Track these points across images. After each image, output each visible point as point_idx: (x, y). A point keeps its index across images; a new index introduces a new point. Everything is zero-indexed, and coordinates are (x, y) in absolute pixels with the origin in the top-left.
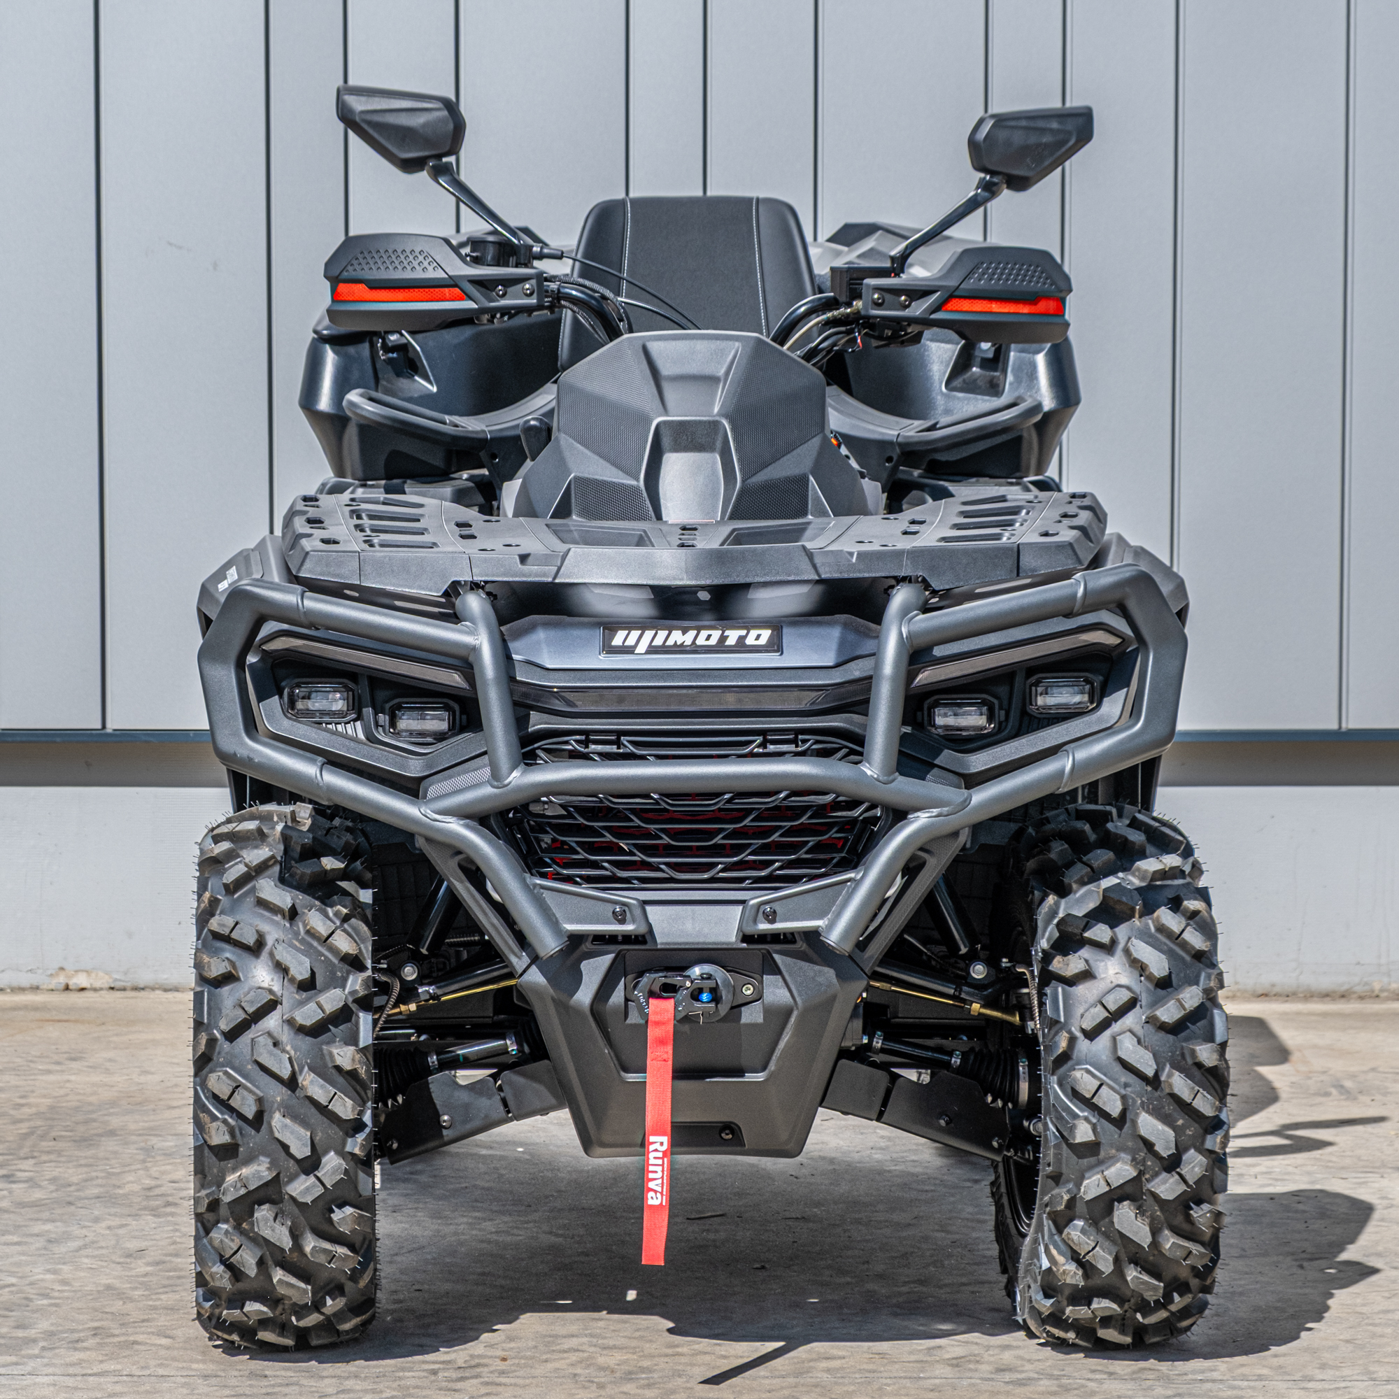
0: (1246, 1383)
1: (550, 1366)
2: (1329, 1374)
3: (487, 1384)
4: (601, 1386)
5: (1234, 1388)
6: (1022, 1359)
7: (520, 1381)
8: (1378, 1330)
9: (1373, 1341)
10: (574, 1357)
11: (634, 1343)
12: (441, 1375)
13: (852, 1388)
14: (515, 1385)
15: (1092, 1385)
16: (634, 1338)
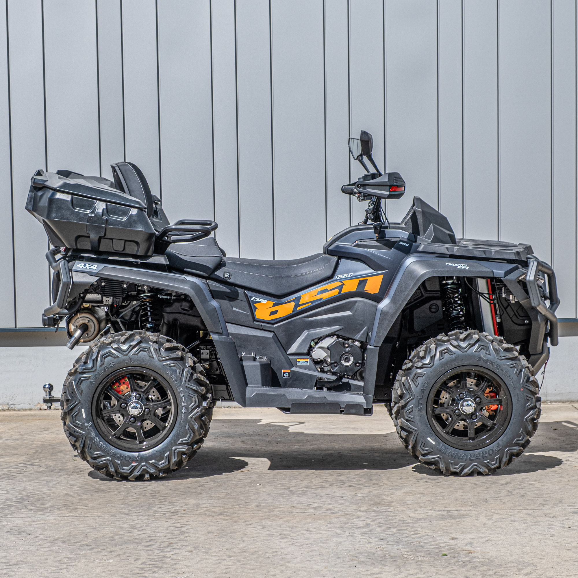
0: (398, 512)
1: (198, 512)
2: (422, 509)
3: (180, 517)
4: (213, 517)
5: (395, 513)
8: (438, 498)
12: (166, 515)
13: (285, 515)
15: (354, 513)
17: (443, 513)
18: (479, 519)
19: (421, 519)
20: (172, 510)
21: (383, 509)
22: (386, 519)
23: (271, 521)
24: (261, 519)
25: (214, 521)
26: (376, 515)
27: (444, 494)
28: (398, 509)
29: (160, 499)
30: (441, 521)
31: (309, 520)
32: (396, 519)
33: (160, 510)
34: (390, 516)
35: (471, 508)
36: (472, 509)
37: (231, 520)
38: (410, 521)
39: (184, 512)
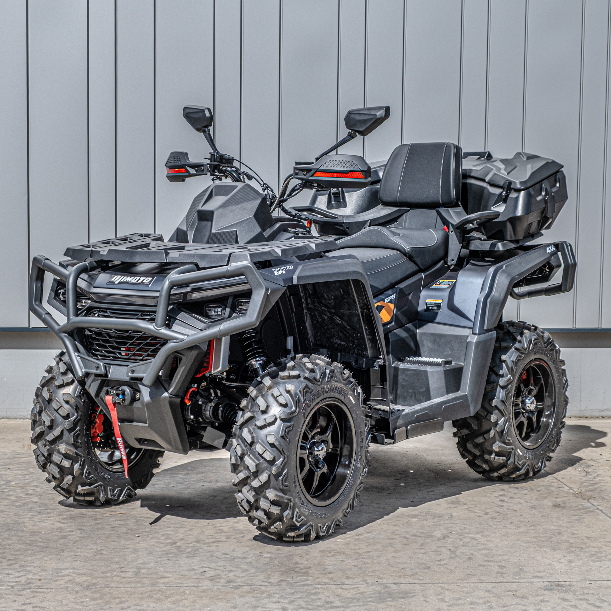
0: (320, 586)
1: (58, 583)
2: (350, 581)
3: (33, 592)
4: (77, 592)
5: (316, 588)
6: (236, 576)
7: (46, 590)
8: (365, 560)
9: (365, 566)
10: (67, 579)
11: (90, 572)
12: (15, 588)
13: (173, 592)
14: (44, 592)
15: (263, 588)
16: (90, 569)
17: (378, 588)
18: (428, 600)
19: (353, 599)
20: (23, 580)
21: (300, 581)
22: (307, 599)
23: (154, 602)
24: (142, 599)
25: (78, 601)
26: (292, 591)
27: (371, 554)
28: (319, 580)
29: (10, 560)
30: (378, 603)
31: (205, 601)
32: (320, 599)
33: (7, 579)
34: (312, 594)
35: (412, 580)
36: (414, 581)
37: (100, 599)
38: (339, 604)
39: (39, 583)
